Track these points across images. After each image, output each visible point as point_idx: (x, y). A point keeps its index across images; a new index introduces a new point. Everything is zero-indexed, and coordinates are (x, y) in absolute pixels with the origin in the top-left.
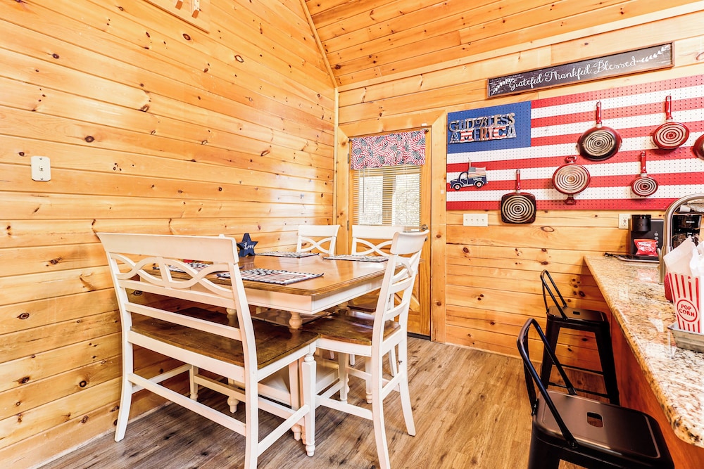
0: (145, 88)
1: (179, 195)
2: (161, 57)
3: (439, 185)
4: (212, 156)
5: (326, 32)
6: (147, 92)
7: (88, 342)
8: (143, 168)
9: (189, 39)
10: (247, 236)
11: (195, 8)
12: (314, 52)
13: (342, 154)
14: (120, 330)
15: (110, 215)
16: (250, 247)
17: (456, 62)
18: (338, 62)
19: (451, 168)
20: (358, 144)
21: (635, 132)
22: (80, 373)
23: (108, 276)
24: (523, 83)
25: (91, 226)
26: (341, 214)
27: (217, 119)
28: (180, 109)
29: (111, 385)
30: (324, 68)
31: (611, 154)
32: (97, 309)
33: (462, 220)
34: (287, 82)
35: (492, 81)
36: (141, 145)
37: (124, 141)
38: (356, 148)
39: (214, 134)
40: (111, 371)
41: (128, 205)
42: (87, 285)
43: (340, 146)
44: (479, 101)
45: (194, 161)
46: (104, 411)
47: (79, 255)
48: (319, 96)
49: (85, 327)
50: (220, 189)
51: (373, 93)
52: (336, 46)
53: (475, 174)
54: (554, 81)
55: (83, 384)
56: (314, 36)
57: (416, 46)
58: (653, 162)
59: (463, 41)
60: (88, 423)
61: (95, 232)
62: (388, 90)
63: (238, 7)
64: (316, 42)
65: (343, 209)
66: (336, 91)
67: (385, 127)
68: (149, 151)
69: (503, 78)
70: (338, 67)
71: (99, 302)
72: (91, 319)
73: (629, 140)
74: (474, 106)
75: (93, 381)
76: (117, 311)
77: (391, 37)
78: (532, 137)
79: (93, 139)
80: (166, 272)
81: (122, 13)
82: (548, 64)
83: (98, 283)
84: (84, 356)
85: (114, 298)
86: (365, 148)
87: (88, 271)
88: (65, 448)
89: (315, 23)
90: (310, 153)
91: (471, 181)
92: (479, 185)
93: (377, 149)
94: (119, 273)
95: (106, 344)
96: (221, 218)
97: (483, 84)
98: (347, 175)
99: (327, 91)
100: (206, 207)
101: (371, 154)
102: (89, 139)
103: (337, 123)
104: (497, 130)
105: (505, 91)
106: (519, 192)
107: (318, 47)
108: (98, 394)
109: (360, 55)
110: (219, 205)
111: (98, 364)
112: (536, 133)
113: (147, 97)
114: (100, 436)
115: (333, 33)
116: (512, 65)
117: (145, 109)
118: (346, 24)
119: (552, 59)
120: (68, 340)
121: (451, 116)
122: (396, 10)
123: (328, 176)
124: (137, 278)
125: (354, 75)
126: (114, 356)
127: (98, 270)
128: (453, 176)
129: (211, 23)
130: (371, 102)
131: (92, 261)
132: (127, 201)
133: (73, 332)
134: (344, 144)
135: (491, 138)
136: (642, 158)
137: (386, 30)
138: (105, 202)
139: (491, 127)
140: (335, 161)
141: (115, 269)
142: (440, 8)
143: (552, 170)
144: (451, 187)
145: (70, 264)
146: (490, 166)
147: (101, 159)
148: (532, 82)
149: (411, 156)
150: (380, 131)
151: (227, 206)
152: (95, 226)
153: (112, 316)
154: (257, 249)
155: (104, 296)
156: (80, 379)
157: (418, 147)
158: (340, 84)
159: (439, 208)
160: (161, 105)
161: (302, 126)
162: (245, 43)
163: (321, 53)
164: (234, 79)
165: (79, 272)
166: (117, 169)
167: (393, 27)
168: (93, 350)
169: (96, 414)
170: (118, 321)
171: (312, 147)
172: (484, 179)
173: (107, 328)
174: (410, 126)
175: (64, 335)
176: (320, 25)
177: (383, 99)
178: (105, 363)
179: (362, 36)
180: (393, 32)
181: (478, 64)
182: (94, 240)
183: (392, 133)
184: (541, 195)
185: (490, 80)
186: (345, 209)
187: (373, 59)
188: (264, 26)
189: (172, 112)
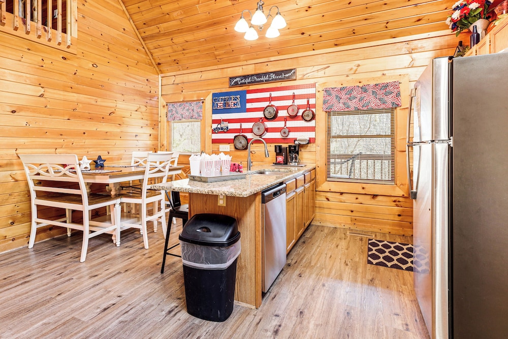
0: (42, 86)
1: (61, 137)
2: (51, 70)
3: (208, 130)
4: (79, 117)
5: (151, 46)
6: (42, 87)
7: (15, 205)
8: (41, 124)
9: (65, 59)
10: (100, 157)
11: (68, 44)
12: (144, 56)
13: (162, 112)
14: (30, 200)
15: (24, 146)
16: (101, 162)
17: (216, 67)
18: (158, 61)
19: (214, 121)
20: (171, 107)
21: (283, 108)
22: (11, 218)
23: (24, 175)
24: (243, 81)
25: (15, 152)
26: (163, 145)
27: (82, 98)
28: (60, 94)
29: (26, 225)
30: (151, 65)
31: (274, 118)
32: (18, 190)
33: (219, 149)
34: (125, 75)
35: (231, 78)
36: (40, 113)
37: (31, 111)
38: (169, 109)
39: (80, 105)
40: (26, 219)
41: (34, 142)
42: (13, 178)
43: (162, 107)
44: (226, 89)
45: (69, 119)
46: (22, 237)
47: (9, 165)
48: (147, 80)
49: (13, 197)
50: (84, 133)
51: (178, 79)
52: (157, 53)
53: (224, 125)
54: (255, 82)
55: (12, 223)
56: (144, 48)
57: (196, 57)
58: (289, 122)
59: (217, 58)
60: (15, 241)
61: (17, 154)
62: (185, 78)
63: (94, 39)
64: (146, 51)
65: (164, 143)
66: (160, 76)
67: (184, 99)
68: (44, 116)
69: (236, 78)
70: (159, 64)
71: (20, 187)
72: (16, 194)
73: (281, 111)
74: (224, 90)
75: (17, 222)
76: (29, 191)
77: (183, 52)
78: (247, 107)
79: (15, 112)
80: (51, 171)
81: (30, 51)
82: (253, 73)
83: (19, 178)
84: (13, 211)
85: (27, 185)
86: (174, 109)
87: (14, 172)
88: (4, 251)
89: (144, 41)
90: (141, 112)
91: (222, 129)
92: (225, 131)
93: (180, 110)
94: (29, 172)
95: (23, 206)
96: (85, 148)
97: (228, 80)
98: (166, 124)
99: (152, 77)
100: (76, 142)
101: (177, 113)
102: (13, 112)
103: (160, 94)
104: (233, 104)
105: (236, 84)
106: (241, 134)
107: (147, 53)
108: (19, 229)
109: (169, 59)
110: (84, 141)
111: (20, 215)
112: (249, 106)
113: (43, 90)
114: (21, 247)
115: (154, 46)
116: (240, 71)
117: (42, 96)
118: (160, 43)
119: (255, 71)
120: (5, 203)
121: (214, 95)
122: (183, 40)
123: (155, 125)
124: (38, 174)
125: (168, 68)
126: (27, 212)
127: (19, 172)
128: (215, 126)
129: (78, 49)
130: (178, 84)
131: (16, 168)
132: (33, 140)
133: (7, 199)
134: (164, 106)
135: (230, 107)
136: (285, 119)
137: (180, 48)
138: (22, 141)
139: (230, 102)
140: (159, 116)
141: (27, 171)
142: (203, 41)
143: (252, 124)
144: (214, 131)
145: (5, 169)
146: (230, 121)
147: (20, 120)
148: (247, 81)
149: (196, 115)
150: (182, 100)
151: (88, 142)
152: (17, 152)
153: (26, 193)
154: (106, 164)
155: (22, 184)
156: (11, 221)
157: (199, 110)
158: (162, 73)
159: (208, 142)
160: (50, 93)
161: (136, 97)
162: (98, 57)
163: (148, 56)
164: (92, 77)
165: (9, 173)
166: (28, 125)
167: (184, 48)
168: (16, 208)
169: (19, 238)
170: (29, 196)
171: (143, 109)
172: (227, 127)
173: (23, 199)
174: (195, 99)
175: (3, 200)
176: (147, 42)
177: (183, 83)
178: (23, 215)
179: (168, 50)
180: (184, 50)
181: (226, 69)
182: (17, 158)
183: (187, 101)
184: (249, 136)
185: (230, 78)
186: (165, 143)
187: (177, 62)
188: (110, 46)
189: (56, 96)
